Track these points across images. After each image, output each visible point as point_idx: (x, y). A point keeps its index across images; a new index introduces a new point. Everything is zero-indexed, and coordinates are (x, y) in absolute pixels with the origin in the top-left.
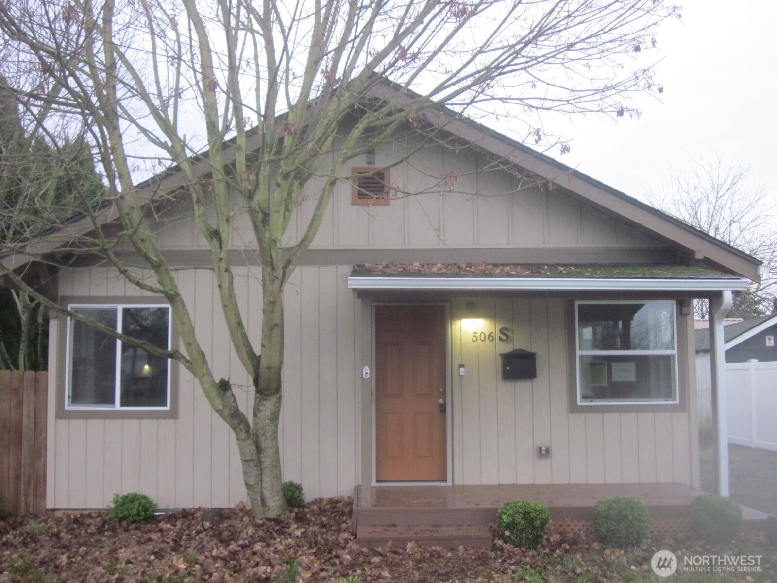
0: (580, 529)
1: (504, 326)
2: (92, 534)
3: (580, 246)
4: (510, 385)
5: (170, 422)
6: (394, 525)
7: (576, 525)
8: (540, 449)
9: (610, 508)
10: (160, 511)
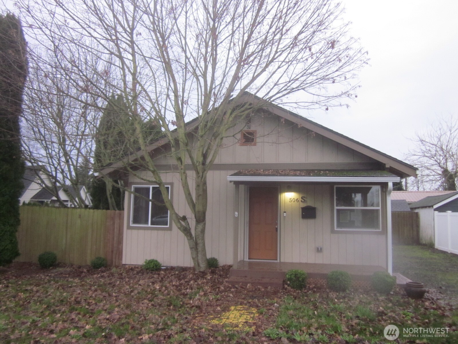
0: (324, 283)
1: (303, 196)
2: (134, 274)
3: (337, 162)
4: (305, 221)
5: (169, 232)
6: (246, 277)
7: (322, 281)
8: (318, 249)
9: (333, 275)
10: (163, 266)
